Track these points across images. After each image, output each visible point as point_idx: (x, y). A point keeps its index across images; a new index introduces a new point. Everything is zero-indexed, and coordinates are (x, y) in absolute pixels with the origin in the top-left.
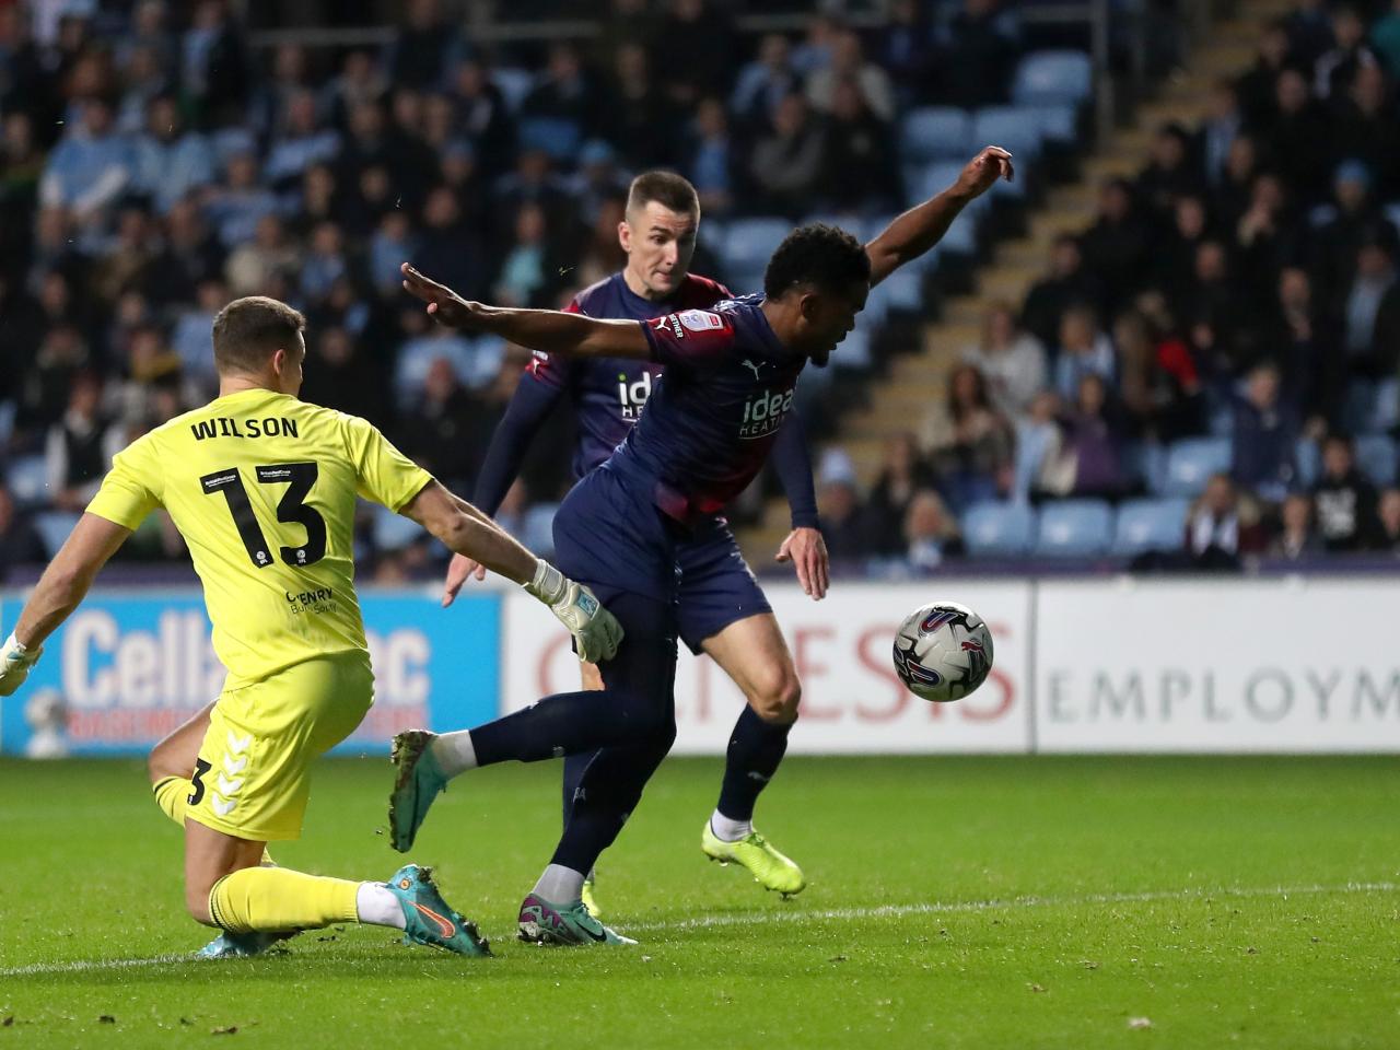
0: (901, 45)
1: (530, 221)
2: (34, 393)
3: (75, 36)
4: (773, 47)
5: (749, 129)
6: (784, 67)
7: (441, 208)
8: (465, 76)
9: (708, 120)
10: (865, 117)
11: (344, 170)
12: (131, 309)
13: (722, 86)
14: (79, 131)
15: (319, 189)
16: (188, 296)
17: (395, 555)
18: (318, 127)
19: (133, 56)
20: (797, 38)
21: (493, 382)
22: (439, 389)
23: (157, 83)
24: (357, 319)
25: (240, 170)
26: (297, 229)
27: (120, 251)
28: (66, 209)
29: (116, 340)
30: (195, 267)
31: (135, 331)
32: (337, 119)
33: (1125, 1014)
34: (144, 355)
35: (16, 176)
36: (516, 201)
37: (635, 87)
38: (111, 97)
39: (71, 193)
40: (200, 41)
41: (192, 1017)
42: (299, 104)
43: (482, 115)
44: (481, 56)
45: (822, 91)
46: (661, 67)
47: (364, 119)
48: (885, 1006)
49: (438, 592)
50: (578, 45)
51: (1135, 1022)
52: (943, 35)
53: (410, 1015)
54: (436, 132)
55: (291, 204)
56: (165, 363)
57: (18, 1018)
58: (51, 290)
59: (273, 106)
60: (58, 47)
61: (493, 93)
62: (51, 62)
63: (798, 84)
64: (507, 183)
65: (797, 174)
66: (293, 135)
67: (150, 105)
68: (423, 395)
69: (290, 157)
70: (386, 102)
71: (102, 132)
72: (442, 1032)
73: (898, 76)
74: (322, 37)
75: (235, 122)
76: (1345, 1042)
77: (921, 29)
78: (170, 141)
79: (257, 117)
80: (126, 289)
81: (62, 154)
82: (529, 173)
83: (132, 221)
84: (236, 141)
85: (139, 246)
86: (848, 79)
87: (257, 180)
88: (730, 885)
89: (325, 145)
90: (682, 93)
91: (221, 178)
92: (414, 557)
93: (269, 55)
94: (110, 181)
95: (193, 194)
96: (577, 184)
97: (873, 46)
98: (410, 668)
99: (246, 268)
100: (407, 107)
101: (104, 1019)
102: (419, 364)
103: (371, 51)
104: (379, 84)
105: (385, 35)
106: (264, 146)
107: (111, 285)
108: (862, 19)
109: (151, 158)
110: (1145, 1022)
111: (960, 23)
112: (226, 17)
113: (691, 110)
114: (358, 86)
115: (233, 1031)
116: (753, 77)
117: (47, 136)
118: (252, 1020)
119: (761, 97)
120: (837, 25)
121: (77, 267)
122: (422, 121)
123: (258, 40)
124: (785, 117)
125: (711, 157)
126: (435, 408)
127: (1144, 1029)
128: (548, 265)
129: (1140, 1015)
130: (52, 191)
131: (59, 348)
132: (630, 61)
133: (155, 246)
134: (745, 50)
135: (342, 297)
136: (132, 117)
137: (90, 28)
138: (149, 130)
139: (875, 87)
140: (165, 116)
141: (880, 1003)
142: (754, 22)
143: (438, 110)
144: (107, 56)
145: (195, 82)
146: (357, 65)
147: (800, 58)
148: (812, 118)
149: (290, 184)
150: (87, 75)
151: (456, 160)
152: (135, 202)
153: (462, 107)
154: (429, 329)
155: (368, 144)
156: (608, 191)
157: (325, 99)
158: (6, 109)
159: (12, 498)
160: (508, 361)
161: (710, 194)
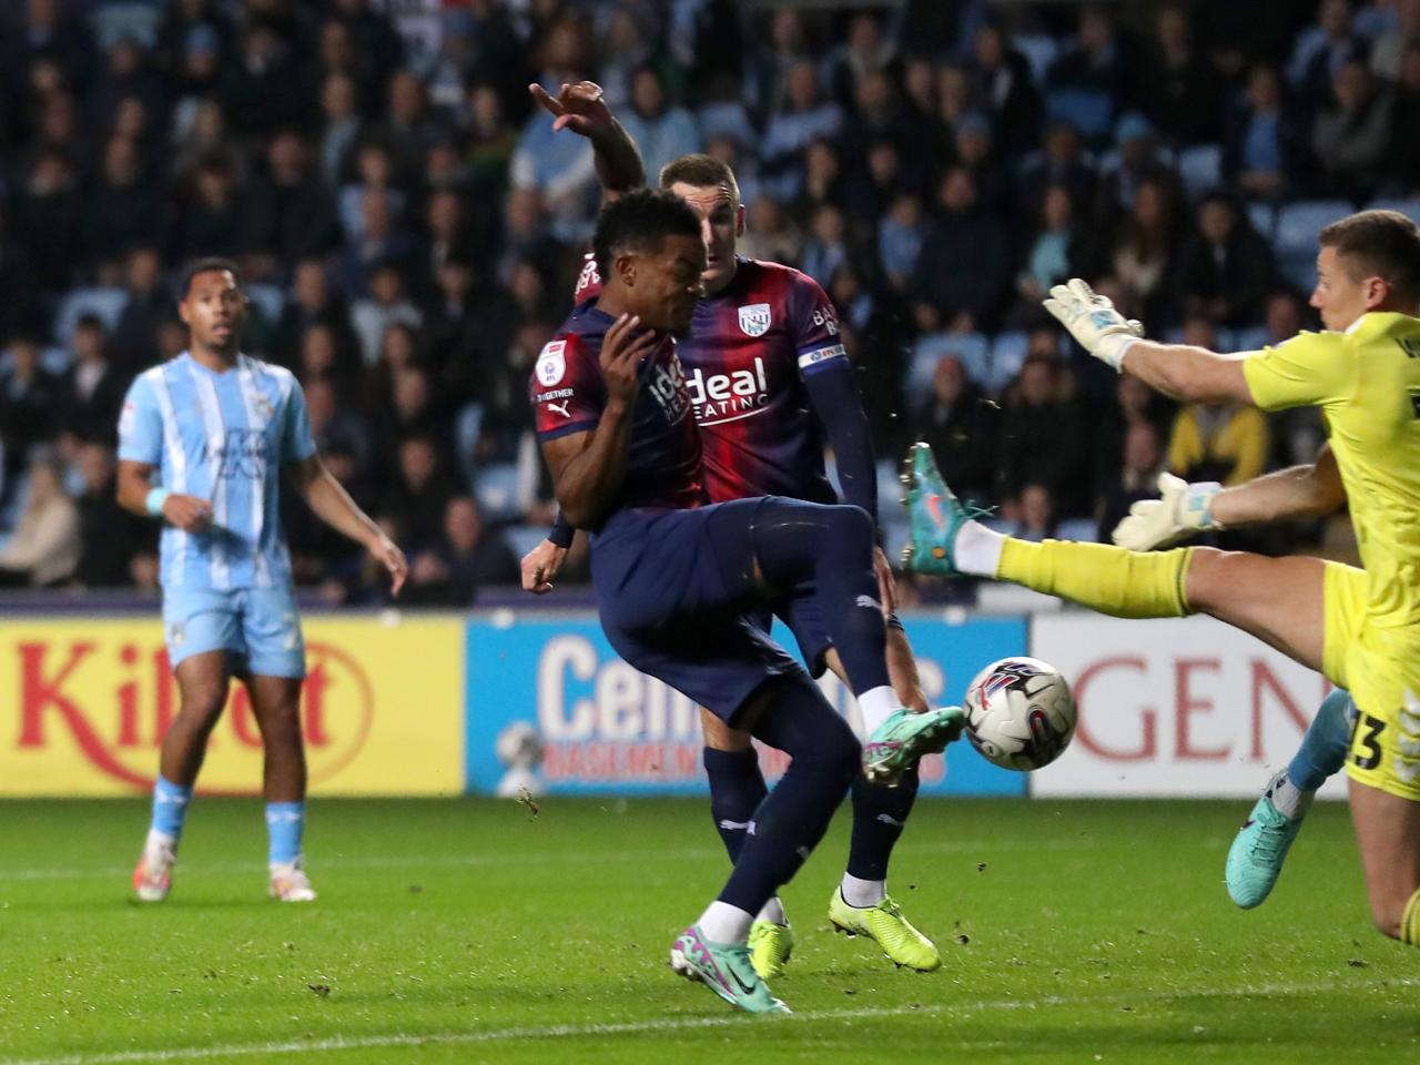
1: (1056, 204)
2: (501, 394)
3: (546, 2)
4: (1332, 9)
5: (1305, 102)
6: (1344, 31)
7: (956, 189)
8: (985, 44)
9: (1260, 88)
11: (849, 148)
13: (1279, 53)
15: (821, 165)
18: (816, 102)
19: (613, 22)
21: (1016, 381)
23: (638, 54)
24: (862, 311)
26: (794, 213)
28: (538, 191)
32: (842, 90)
35: (483, 154)
36: (1041, 178)
37: (1176, 56)
39: (543, 174)
40: (686, 6)
42: (797, 74)
43: (1003, 85)
44: (1001, 21)
45: (1388, 58)
47: (871, 90)
50: (1111, 8)
54: (950, 108)
55: (787, 186)
58: (522, 281)
59: (768, 76)
60: (531, 13)
61: (1018, 64)
62: (523, 29)
63: (1361, 51)
64: (1031, 162)
66: (789, 108)
67: (632, 77)
69: (787, 133)
70: (895, 72)
75: (730, 95)
78: (652, 116)
79: (750, 90)
81: (535, 131)
82: (1057, 148)
84: (728, 117)
86: (1416, 44)
88: (1292, 947)
89: (827, 120)
90: (1229, 61)
93: (765, 19)
96: (1110, 162)
100: (918, 77)
102: (928, 363)
103: (880, 16)
104: (887, 51)
106: (759, 121)
113: (1242, 79)
114: (864, 56)
116: (1309, 44)
117: (518, 112)
121: (551, 255)
122: (935, 94)
123: (749, 5)
124: (1345, 87)
125: (1262, 136)
128: (1075, 252)
130: (523, 171)
131: (529, 345)
132: (1171, 25)
134: (1303, 14)
135: (843, 288)
138: (632, 103)
140: (647, 88)
143: (951, 81)
144: (585, 22)
145: (683, 53)
146: (862, 29)
147: (1363, 21)
148: (1375, 87)
149: (793, 160)
150: (562, 43)
151: (970, 136)
153: (980, 78)
154: (944, 324)
155: (876, 119)
156: (1146, 169)
157: (826, 70)
158: (471, 82)
159: (479, 509)
160: (1031, 359)
161: (1262, 173)
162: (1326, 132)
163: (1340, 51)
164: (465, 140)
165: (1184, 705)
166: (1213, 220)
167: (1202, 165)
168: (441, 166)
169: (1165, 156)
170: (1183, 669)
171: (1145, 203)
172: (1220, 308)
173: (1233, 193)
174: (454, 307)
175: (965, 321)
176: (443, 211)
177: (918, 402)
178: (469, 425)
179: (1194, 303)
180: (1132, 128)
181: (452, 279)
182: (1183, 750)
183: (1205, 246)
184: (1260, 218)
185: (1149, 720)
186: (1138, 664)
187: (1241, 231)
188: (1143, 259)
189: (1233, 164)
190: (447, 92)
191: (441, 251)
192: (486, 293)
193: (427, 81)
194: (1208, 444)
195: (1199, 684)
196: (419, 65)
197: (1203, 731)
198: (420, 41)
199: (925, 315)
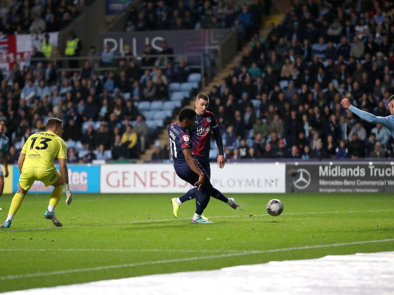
0: (169, 72)
1: (105, 102)
2: (19, 131)
3: (26, 69)
4: (147, 72)
5: (143, 86)
6: (149, 75)
7: (90, 99)
8: (94, 77)
9: (136, 84)
10: (162, 84)
11: (73, 93)
12: (36, 116)
13: (138, 79)
14: (27, 86)
15: (69, 96)
16: (46, 114)
17: (82, 159)
18: (68, 86)
19: (37, 73)
20: (151, 70)
21: (99, 129)
22: (90, 130)
23: (41, 78)
24: (75, 118)
25: (55, 93)
26: (65, 102)
27: (34, 106)
29: (34, 121)
30: (47, 109)
31: (37, 120)
32: (72, 84)
33: (206, 238)
34: (39, 124)
35: (16, 93)
36: (103, 98)
37: (123, 79)
38: (33, 80)
39: (25, 96)
40: (48, 70)
41: (46, 238)
42: (65, 81)
43: (97, 83)
44: (97, 73)
45: (155, 80)
46: (128, 75)
47: (77, 84)
48: (165, 236)
49: (89, 165)
50: (114, 71)
51: (208, 239)
52: (176, 70)
53: (84, 238)
54: (89, 86)
55: (64, 98)
56: (42, 126)
57: (16, 239)
58: (22, 113)
59: (61, 82)
60: (23, 71)
61: (98, 79)
62: (22, 74)
63: (151, 78)
64: (101, 95)
65: (152, 94)
66: (64, 86)
67: (39, 81)
68: (87, 131)
69: (64, 90)
70: (80, 81)
71: (31, 86)
72: (89, 241)
73: (168, 77)
74: (69, 70)
75: (55, 84)
76: (244, 243)
77: (172, 69)
78: (43, 87)
79: (58, 84)
80: (35, 113)
81: (24, 89)
82: (105, 93)
83: (36, 101)
84: (54, 88)
85: (38, 105)
86: (160, 77)
87: (58, 95)
88: (139, 215)
89: (70, 88)
90: (131, 80)
91: (52, 94)
92: (85, 159)
93: (60, 73)
94: (32, 94)
95: (47, 97)
96: (113, 95)
97: (164, 72)
98: (84, 178)
99: (56, 109)
100: (84, 82)
101: (31, 239)
102: (86, 126)
103: (78, 72)
104: (79, 78)
105: (80, 70)
106: (59, 89)
107: (33, 112)
108: (162, 67)
109: (39, 90)
110: (210, 239)
111: (179, 68)
112: (53, 66)
113: (132, 83)
114: (76, 78)
115: (53, 241)
116: (143, 77)
117: (22, 86)
118: (56, 239)
119: (145, 80)
120: (158, 69)
121: (27, 109)
122: (87, 84)
123: (58, 70)
124: (149, 84)
125: (136, 91)
126: (89, 133)
127: (209, 240)
128: (108, 109)
129: (209, 238)
130: (22, 96)
131: (23, 123)
132: (123, 74)
133: (40, 105)
134: (142, 73)
135: (73, 114)
136: (36, 83)
137: (29, 68)
138: (39, 85)
139: (164, 79)
140: (42, 83)
141: (164, 236)
142: (144, 68)
143: (89, 83)
144: (32, 73)
145: (47, 77)
146: (75, 75)
147: (151, 74)
148: (153, 84)
149: (64, 95)
150: (28, 76)
151: (92, 91)
152: (36, 98)
153: (94, 82)
154: (88, 120)
155: (77, 88)
156: (119, 96)
157: (70, 80)
158: (14, 82)
159: (15, 149)
160: (101, 125)
161: (136, 97)
162: (146, 91)
163: (148, 78)
164: (13, 91)
165: (124, 179)
166: (129, 104)
167: (127, 96)
168: (9, 95)
169: (121, 94)
170: (124, 173)
171: (118, 101)
172: (130, 117)
173: (132, 100)
174: (11, 117)
175: (91, 119)
176: (10, 102)
177: (84, 132)
178: (14, 135)
179: (126, 117)
180: (116, 90)
181: (11, 113)
182: (124, 186)
183: (127, 108)
184: (136, 104)
185: (119, 181)
186: (116, 172)
187: (133, 106)
188: (118, 110)
189: (132, 96)
190: (10, 83)
191: (9, 108)
192: (16, 115)
193: (7, 81)
194: (128, 138)
195: (126, 175)
196: (6, 79)
197: (126, 183)
198: (6, 75)
199: (85, 118)
